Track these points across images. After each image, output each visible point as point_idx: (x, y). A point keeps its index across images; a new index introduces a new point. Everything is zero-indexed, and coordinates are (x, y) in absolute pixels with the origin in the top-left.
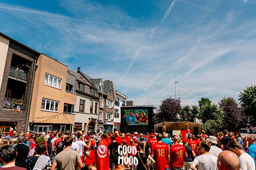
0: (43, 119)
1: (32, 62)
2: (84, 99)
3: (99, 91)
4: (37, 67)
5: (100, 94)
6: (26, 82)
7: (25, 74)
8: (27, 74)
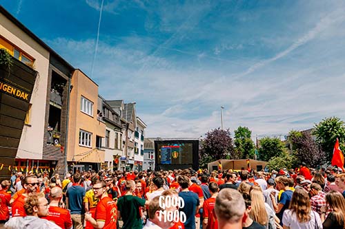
0: (81, 157)
1: (66, 81)
2: (109, 129)
3: (121, 118)
4: (72, 87)
5: (123, 122)
6: (60, 108)
7: (60, 97)
8: (61, 96)
